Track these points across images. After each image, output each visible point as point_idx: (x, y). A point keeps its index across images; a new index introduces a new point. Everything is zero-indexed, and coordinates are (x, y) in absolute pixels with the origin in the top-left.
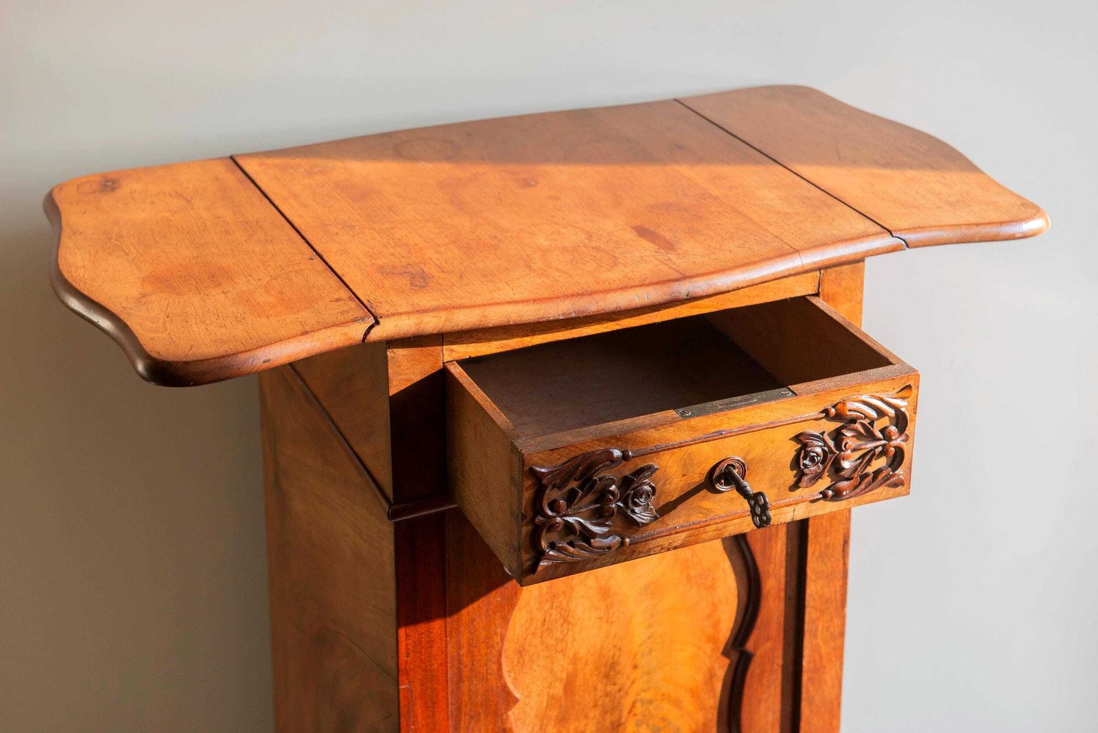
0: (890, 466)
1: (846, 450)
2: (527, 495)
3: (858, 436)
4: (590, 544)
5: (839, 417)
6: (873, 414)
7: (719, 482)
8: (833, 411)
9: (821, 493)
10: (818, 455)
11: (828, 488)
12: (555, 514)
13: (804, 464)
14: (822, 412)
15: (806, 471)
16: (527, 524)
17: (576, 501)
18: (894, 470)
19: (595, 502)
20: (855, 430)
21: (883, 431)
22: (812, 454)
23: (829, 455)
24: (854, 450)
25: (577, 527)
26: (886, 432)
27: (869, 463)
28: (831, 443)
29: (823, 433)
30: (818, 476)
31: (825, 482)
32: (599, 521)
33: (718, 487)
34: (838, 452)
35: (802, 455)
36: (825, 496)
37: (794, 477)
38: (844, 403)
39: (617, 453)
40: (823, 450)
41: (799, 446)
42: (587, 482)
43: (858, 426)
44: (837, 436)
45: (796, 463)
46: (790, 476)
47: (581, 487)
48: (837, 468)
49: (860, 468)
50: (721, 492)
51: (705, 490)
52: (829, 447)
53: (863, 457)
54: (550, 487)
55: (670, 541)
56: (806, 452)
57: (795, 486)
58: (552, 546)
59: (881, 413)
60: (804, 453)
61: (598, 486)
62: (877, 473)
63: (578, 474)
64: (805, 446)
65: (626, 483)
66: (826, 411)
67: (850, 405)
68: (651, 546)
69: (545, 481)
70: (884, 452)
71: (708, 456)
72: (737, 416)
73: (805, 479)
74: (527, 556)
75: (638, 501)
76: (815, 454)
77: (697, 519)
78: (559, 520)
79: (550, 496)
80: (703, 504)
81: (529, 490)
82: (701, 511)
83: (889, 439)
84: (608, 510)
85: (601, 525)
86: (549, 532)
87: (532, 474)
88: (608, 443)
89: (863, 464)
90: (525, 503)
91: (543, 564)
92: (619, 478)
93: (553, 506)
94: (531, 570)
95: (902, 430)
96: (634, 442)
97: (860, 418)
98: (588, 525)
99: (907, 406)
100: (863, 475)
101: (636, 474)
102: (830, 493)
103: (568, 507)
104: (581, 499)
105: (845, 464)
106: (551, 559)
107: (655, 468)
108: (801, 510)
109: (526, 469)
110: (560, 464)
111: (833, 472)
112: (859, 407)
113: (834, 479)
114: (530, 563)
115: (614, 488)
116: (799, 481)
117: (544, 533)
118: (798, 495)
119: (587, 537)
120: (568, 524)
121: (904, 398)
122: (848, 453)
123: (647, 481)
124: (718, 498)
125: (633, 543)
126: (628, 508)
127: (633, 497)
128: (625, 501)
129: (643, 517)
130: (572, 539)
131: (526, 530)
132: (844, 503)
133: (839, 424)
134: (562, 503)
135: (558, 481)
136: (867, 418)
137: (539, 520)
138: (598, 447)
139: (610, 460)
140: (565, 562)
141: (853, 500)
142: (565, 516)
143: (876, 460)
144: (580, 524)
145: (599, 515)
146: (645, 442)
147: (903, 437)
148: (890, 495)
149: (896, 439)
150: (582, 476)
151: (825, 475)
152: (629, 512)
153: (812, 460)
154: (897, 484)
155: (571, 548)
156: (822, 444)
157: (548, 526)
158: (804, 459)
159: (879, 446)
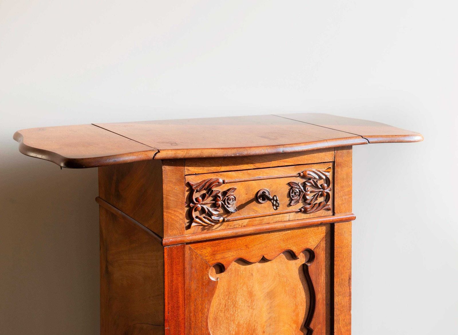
0: (325, 201)
1: (308, 191)
2: (187, 194)
3: (312, 186)
4: (211, 218)
5: (304, 177)
6: (317, 177)
7: (260, 198)
8: (302, 174)
9: (299, 209)
10: (297, 192)
11: (302, 208)
12: (197, 203)
13: (292, 195)
14: (298, 174)
15: (293, 198)
16: (187, 207)
17: (206, 198)
18: (327, 203)
19: (213, 200)
20: (310, 183)
21: (321, 185)
22: (295, 191)
23: (301, 193)
24: (311, 192)
25: (207, 210)
26: (322, 186)
27: (316, 199)
28: (302, 188)
29: (298, 183)
30: (298, 202)
31: (300, 205)
32: (215, 209)
33: (259, 200)
34: (305, 192)
35: (291, 191)
36: (300, 211)
37: (289, 201)
38: (306, 171)
39: (221, 181)
40: (299, 190)
41: (290, 188)
42: (209, 190)
43: (311, 181)
44: (304, 185)
45: (289, 195)
46: (287, 200)
47: (208, 193)
48: (305, 199)
49: (313, 200)
50: (262, 203)
51: (255, 201)
52: (301, 189)
53: (314, 196)
54: (195, 190)
55: (242, 223)
56: (292, 190)
57: (290, 205)
58: (197, 217)
59: (320, 178)
60: (292, 191)
61: (214, 194)
62: (320, 204)
63: (206, 187)
64: (292, 188)
65: (225, 193)
66: (299, 174)
67: (308, 172)
68: (235, 224)
69: (194, 187)
70: (322, 195)
71: (256, 187)
72: (265, 171)
73: (293, 202)
74: (188, 221)
75: (229, 202)
76: (296, 191)
77: (252, 214)
78: (199, 206)
79: (196, 195)
80: (254, 208)
81: (187, 191)
82: (254, 211)
83: (324, 189)
84: (218, 204)
85: (216, 210)
86: (195, 211)
87: (188, 184)
88: (217, 176)
89: (314, 198)
90: (186, 198)
91: (194, 224)
92: (221, 191)
93: (197, 199)
94: (189, 227)
95: (328, 186)
96: (227, 177)
97: (312, 178)
98: (211, 209)
99: (329, 175)
100: (315, 203)
101: (229, 190)
102: (303, 209)
103: (203, 201)
104: (208, 198)
105: (308, 197)
106: (196, 222)
107: (236, 189)
108: (292, 216)
109: (186, 182)
110: (199, 182)
111: (303, 200)
112: (311, 173)
113: (304, 203)
114: (188, 224)
115: (220, 195)
116: (291, 202)
117: (193, 211)
118: (290, 209)
119: (210, 215)
120: (203, 209)
121: (329, 172)
122: (309, 193)
123: (232, 194)
124: (260, 205)
125: (228, 221)
126: (225, 204)
127: (227, 200)
128: (224, 201)
129: (231, 209)
130: (204, 215)
131: (186, 209)
132: (308, 215)
133: (304, 180)
134: (200, 198)
135: (198, 189)
136: (315, 178)
137: (191, 204)
138: (213, 177)
139: (219, 183)
140: (202, 225)
141: (312, 214)
142: (201, 204)
143: (319, 197)
144: (208, 209)
145: (215, 206)
146: (231, 178)
147: (329, 189)
148: (326, 215)
149: (326, 189)
150: (207, 188)
151: (300, 201)
152: (226, 206)
153: (295, 194)
154: (328, 210)
155: (204, 219)
156: (298, 187)
157: (195, 207)
158: (292, 193)
159: (320, 191)
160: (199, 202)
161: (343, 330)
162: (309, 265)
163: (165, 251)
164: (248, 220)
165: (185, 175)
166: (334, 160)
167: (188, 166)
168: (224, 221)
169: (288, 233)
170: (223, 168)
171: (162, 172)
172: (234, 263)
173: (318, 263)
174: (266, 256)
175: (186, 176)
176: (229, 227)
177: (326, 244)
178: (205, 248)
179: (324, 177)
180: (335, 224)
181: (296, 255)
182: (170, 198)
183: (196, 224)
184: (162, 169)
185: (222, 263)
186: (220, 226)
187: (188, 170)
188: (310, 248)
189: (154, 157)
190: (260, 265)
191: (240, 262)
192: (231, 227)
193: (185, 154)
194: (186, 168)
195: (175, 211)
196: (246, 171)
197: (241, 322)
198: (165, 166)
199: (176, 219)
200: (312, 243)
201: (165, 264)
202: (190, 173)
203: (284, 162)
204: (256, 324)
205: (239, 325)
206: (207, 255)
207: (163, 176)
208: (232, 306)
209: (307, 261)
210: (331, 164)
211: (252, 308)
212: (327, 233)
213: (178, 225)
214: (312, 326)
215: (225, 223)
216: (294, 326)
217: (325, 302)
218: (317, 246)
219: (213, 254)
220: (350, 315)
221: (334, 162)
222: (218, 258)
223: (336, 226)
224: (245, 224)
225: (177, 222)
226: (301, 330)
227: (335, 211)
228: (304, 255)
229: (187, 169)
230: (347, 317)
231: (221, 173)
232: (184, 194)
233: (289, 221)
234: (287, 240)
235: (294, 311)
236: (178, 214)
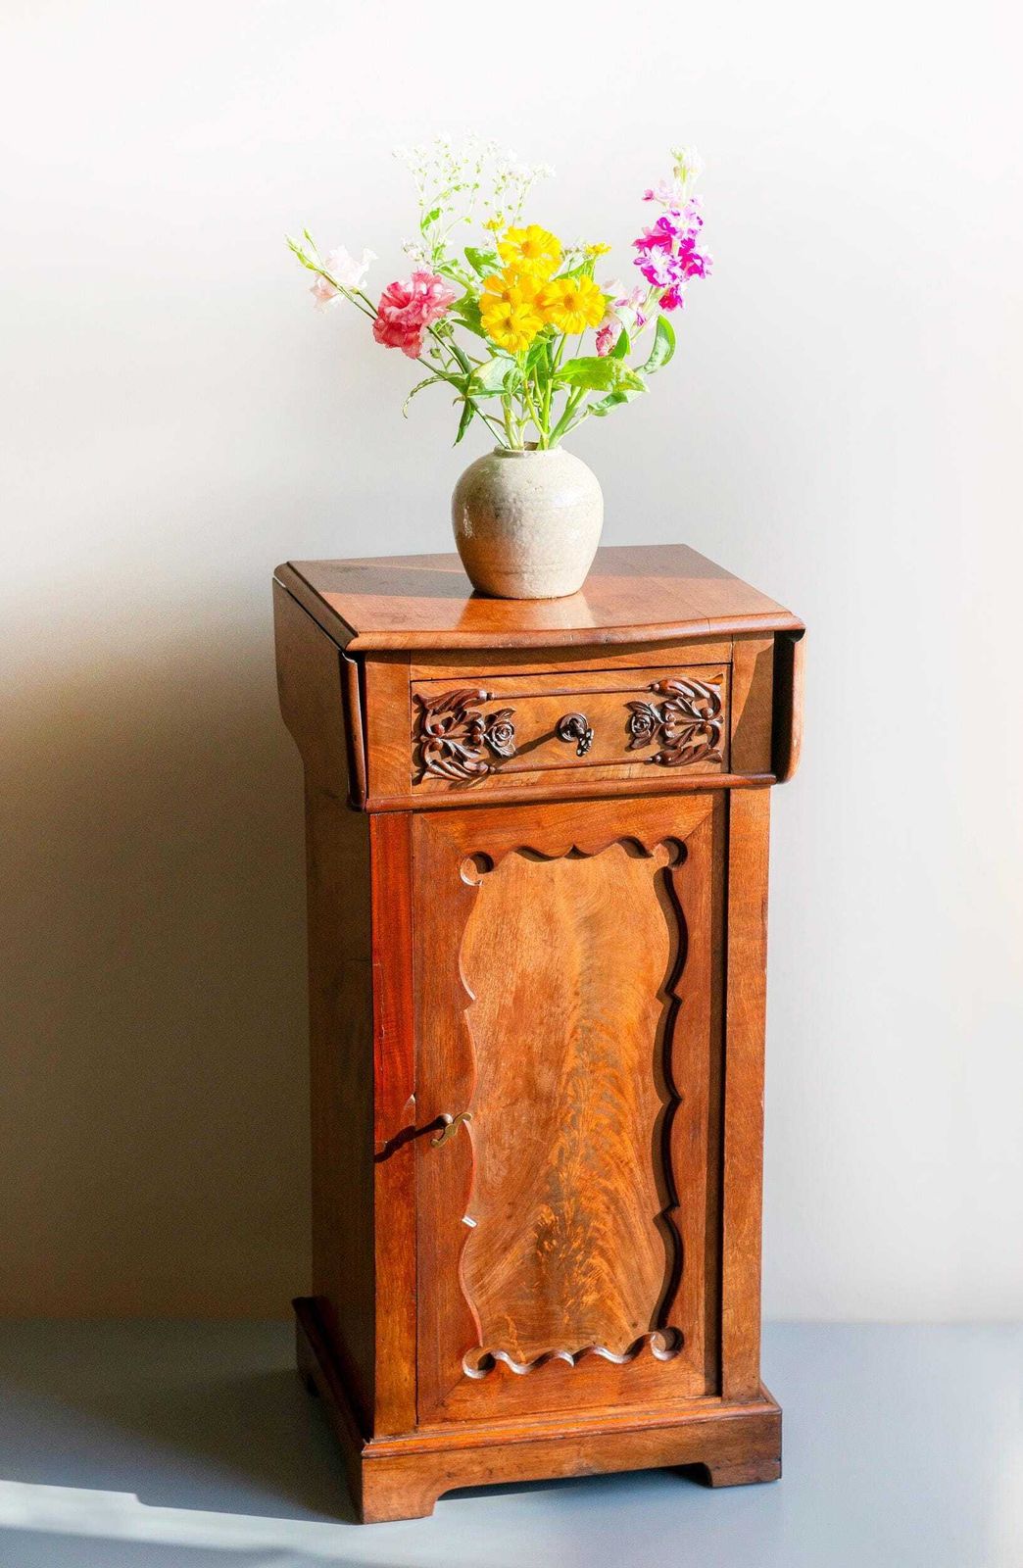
0: (710, 743)
1: (670, 721)
2: (415, 716)
3: (680, 711)
4: (463, 765)
5: (662, 692)
6: (692, 694)
7: (566, 732)
8: (657, 686)
9: (651, 757)
10: (646, 722)
11: (657, 754)
12: (435, 735)
13: (635, 729)
14: (649, 686)
15: (638, 735)
16: (415, 741)
17: (451, 728)
18: (713, 746)
19: (466, 732)
20: (676, 705)
21: (701, 711)
22: (641, 720)
23: (656, 725)
24: (677, 723)
25: (453, 750)
26: (703, 712)
27: (689, 739)
28: (657, 714)
29: (650, 705)
30: (648, 742)
31: (654, 749)
32: (471, 748)
33: (564, 735)
34: (663, 723)
35: (633, 721)
36: (654, 760)
37: (629, 739)
38: (666, 681)
39: (483, 694)
40: (651, 719)
41: (632, 713)
42: (459, 710)
43: (678, 701)
44: (662, 708)
45: (628, 728)
46: (626, 738)
47: (456, 716)
48: (663, 737)
49: (682, 739)
50: (568, 741)
51: (555, 737)
52: (655, 717)
53: (685, 731)
54: (431, 711)
55: (529, 777)
56: (636, 718)
57: (630, 748)
58: (435, 762)
59: (699, 696)
61: (468, 719)
62: (696, 749)
63: (453, 705)
64: (636, 713)
65: (491, 719)
66: (652, 686)
67: (670, 683)
68: (513, 778)
69: (428, 704)
70: (702, 731)
71: (558, 708)
72: (579, 679)
73: (637, 742)
74: (417, 768)
75: (500, 736)
76: (644, 721)
77: (550, 762)
78: (439, 741)
79: (430, 722)
80: (555, 750)
81: (416, 712)
82: (552, 755)
83: (707, 719)
84: (476, 739)
85: (473, 751)
86: (432, 749)
87: (418, 699)
88: (476, 684)
89: (685, 737)
90: (413, 723)
91: (428, 775)
92: (485, 714)
93: (434, 728)
94: (418, 781)
95: (717, 711)
96: (497, 687)
97: (681, 695)
98: (461, 749)
99: (720, 691)
100: (686, 746)
101: (499, 713)
102: (659, 758)
103: (446, 731)
104: (455, 727)
105: (669, 734)
106: (433, 772)
107: (513, 711)
108: (636, 770)
109: (413, 695)
110: (439, 694)
111: (661, 739)
112: (679, 685)
113: (663, 745)
114: (418, 774)
115: (481, 722)
116: (633, 743)
117: (427, 750)
118: (632, 755)
119: (462, 759)
120: (446, 746)
121: (718, 684)
122: (672, 724)
123: (507, 720)
124: (566, 745)
125: (497, 772)
126: (492, 740)
127: (496, 732)
128: (490, 735)
129: (505, 751)
130: (450, 759)
131: (415, 745)
132: (672, 769)
133: (663, 699)
134: (441, 727)
135: (438, 708)
136: (686, 696)
137: (423, 737)
138: (468, 686)
139: (478, 698)
140: (445, 778)
141: (680, 768)
142: (443, 738)
143: (696, 735)
144: (456, 747)
145: (471, 741)
146: (504, 689)
147: (718, 719)
148: (711, 771)
149: (712, 719)
150: (455, 707)
151: (654, 741)
152: (493, 744)
153: (642, 726)
154: (717, 760)
155: (448, 767)
156: (649, 713)
157: (430, 744)
158: (635, 724)
159: (699, 723)
160: (437, 733)
161: (747, 1005)
162: (673, 869)
163: (373, 821)
164: (541, 772)
165: (411, 680)
166: (732, 660)
167: (417, 664)
168: (489, 772)
169: (627, 804)
170: (488, 670)
171: (365, 671)
172: (514, 854)
173: (696, 867)
174: (579, 847)
175: (413, 684)
176: (501, 785)
177: (713, 830)
178: (452, 822)
179: (707, 695)
180: (732, 790)
181: (646, 847)
182: (381, 723)
183: (433, 776)
185: (487, 852)
186: (480, 782)
187: (416, 671)
188: (677, 836)
190: (569, 863)
191: (525, 852)
192: (506, 785)
193: (405, 642)
194: (412, 666)
195: (390, 748)
196: (537, 677)
197: (529, 970)
198: (371, 663)
199: (393, 763)
200: (682, 826)
201: (373, 846)
202: (420, 676)
204: (560, 976)
205: (523, 975)
206: (456, 835)
207: (367, 680)
208: (511, 937)
209: (672, 861)
210: (725, 667)
211: (551, 946)
212: (715, 809)
213: (396, 775)
214: (678, 991)
215: (491, 776)
216: (642, 988)
217: (709, 946)
218: (693, 834)
219: (470, 833)
220: (764, 977)
221: (731, 664)
222: (480, 842)
223: (736, 797)
224: (535, 780)
225: (395, 769)
226: (659, 997)
227: (733, 766)
228: (666, 849)
229: (413, 670)
230: (757, 980)
231: (484, 680)
232: (409, 716)
233: (630, 779)
234: (627, 816)
235: (643, 960)
236: (396, 755)
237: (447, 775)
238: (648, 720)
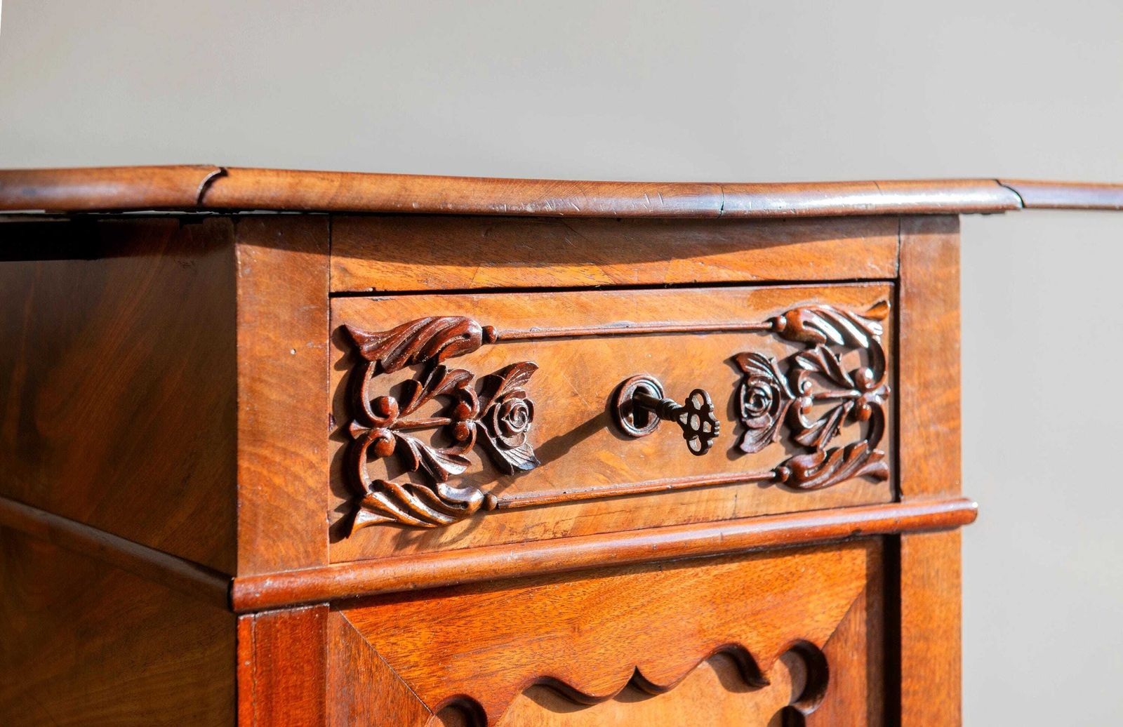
0: (868, 437)
1: (806, 394)
2: (336, 378)
3: (820, 375)
4: (436, 491)
5: (788, 333)
6: (837, 337)
7: (626, 416)
8: (782, 321)
9: (773, 470)
10: (766, 396)
11: (783, 464)
12: (380, 420)
13: (747, 411)
14: (768, 321)
15: (750, 422)
16: (334, 437)
17: (414, 404)
18: (873, 445)
19: (443, 413)
20: (813, 360)
21: (853, 374)
22: (757, 392)
23: (782, 402)
24: (818, 400)
25: (418, 456)
26: (857, 376)
27: (836, 431)
28: (784, 381)
29: (770, 360)
30: (766, 438)
31: (777, 453)
32: (451, 451)
33: (624, 422)
34: (793, 397)
35: (743, 393)
36: (778, 479)
37: (735, 432)
38: (797, 311)
39: (476, 330)
40: (773, 389)
41: (738, 377)
42: (429, 365)
43: (817, 352)
44: (791, 366)
45: (735, 409)
46: (731, 429)
47: (423, 378)
48: (793, 427)
49: (825, 431)
50: (632, 437)
51: (606, 428)
52: (780, 385)
53: (827, 416)
54: (373, 364)
55: (557, 519)
56: (748, 387)
57: (737, 451)
58: (378, 486)
59: (850, 343)
60: (747, 390)
61: (447, 385)
62: (848, 451)
63: (416, 350)
64: (746, 377)
65: (490, 385)
66: (774, 320)
67: (805, 317)
68: (529, 522)
69: (366, 348)
70: (854, 416)
71: (614, 366)
72: (648, 301)
73: (750, 438)
74: (339, 501)
75: (507, 422)
76: (762, 393)
77: (598, 486)
78: (387, 434)
79: (374, 388)
80: (604, 455)
81: (339, 366)
82: (603, 467)
83: (862, 389)
84: (463, 429)
85: (455, 459)
86: (372, 456)
87: (344, 337)
88: (460, 307)
89: (828, 426)
90: (332, 391)
91: (363, 517)
92: (478, 374)
93: (378, 405)
94: (342, 530)
95: (878, 377)
96: (502, 314)
97: (821, 340)
98: (433, 453)
99: (879, 330)
100: (830, 446)
101: (506, 371)
102: (787, 471)
103: (403, 412)
104: (422, 402)
105: (804, 420)
106: (375, 508)
107: (534, 367)
108: (745, 498)
109: (335, 326)
110: (388, 327)
111: (787, 432)
112: (816, 320)
113: (790, 446)
114: (341, 515)
115: (469, 388)
116: (741, 440)
117: (364, 457)
118: (739, 468)
119: (431, 475)
120: (402, 446)
121: (878, 319)
122: (808, 402)
123: (519, 389)
124: (626, 446)
125: (502, 508)
126: (493, 434)
127: (501, 415)
128: (488, 419)
129: (515, 457)
130: (406, 478)
131: (335, 447)
132: (806, 496)
133: (790, 349)
134: (392, 401)
135: (385, 359)
136: (830, 342)
137: (355, 426)
138: (446, 312)
139: (467, 335)
140: (398, 523)
141: (818, 493)
142: (397, 427)
143: (846, 425)
144: (422, 451)
145: (449, 437)
146: (515, 317)
147: (880, 391)
148: (869, 498)
149: (871, 390)
150: (421, 356)
151: (777, 437)
152: (493, 441)
153: (758, 404)
154: (877, 477)
155: (407, 496)
156: (769, 376)
157: (371, 439)
158: (747, 400)
159: (848, 399)
160: (386, 416)
162: (807, 711)
163: (244, 633)
164: (579, 507)
165: (333, 291)
166: (898, 272)
167: (344, 253)
168: (485, 506)
169: (729, 573)
170: (486, 275)
171: (235, 269)
172: (521, 699)
173: (842, 702)
174: (646, 672)
175: (334, 300)
176: (504, 537)
177: (869, 622)
178: (407, 629)
179: (863, 340)
180: (904, 538)
181: (762, 665)
182: (266, 391)
183: (374, 518)
184: (233, 259)
185: (476, 696)
186: (468, 531)
187: (345, 270)
188: (812, 638)
189: (202, 195)
190: (617, 711)
191: (544, 693)
192: (515, 538)
194: (334, 260)
195: (284, 452)
198: (249, 247)
199: (290, 489)
200: (819, 617)
201: (242, 695)
202: (351, 285)
203: (718, 265)
206: (413, 658)
207: (240, 292)
209: (798, 694)
210: (887, 286)
212: (871, 578)
213: (297, 519)
215: (488, 518)
218: (837, 635)
219: (441, 656)
221: (896, 282)
222: (462, 674)
223: (908, 546)
224: (567, 526)
225: (295, 503)
227: (904, 486)
228: (786, 670)
229: (338, 266)
231: (475, 297)
232: (324, 376)
233: (735, 519)
234: (727, 599)
236: (297, 469)
237: (402, 514)
238: (769, 392)
